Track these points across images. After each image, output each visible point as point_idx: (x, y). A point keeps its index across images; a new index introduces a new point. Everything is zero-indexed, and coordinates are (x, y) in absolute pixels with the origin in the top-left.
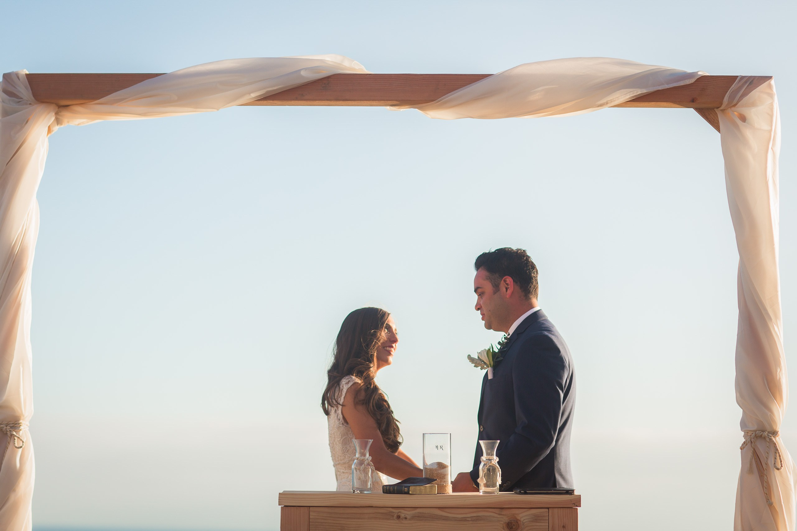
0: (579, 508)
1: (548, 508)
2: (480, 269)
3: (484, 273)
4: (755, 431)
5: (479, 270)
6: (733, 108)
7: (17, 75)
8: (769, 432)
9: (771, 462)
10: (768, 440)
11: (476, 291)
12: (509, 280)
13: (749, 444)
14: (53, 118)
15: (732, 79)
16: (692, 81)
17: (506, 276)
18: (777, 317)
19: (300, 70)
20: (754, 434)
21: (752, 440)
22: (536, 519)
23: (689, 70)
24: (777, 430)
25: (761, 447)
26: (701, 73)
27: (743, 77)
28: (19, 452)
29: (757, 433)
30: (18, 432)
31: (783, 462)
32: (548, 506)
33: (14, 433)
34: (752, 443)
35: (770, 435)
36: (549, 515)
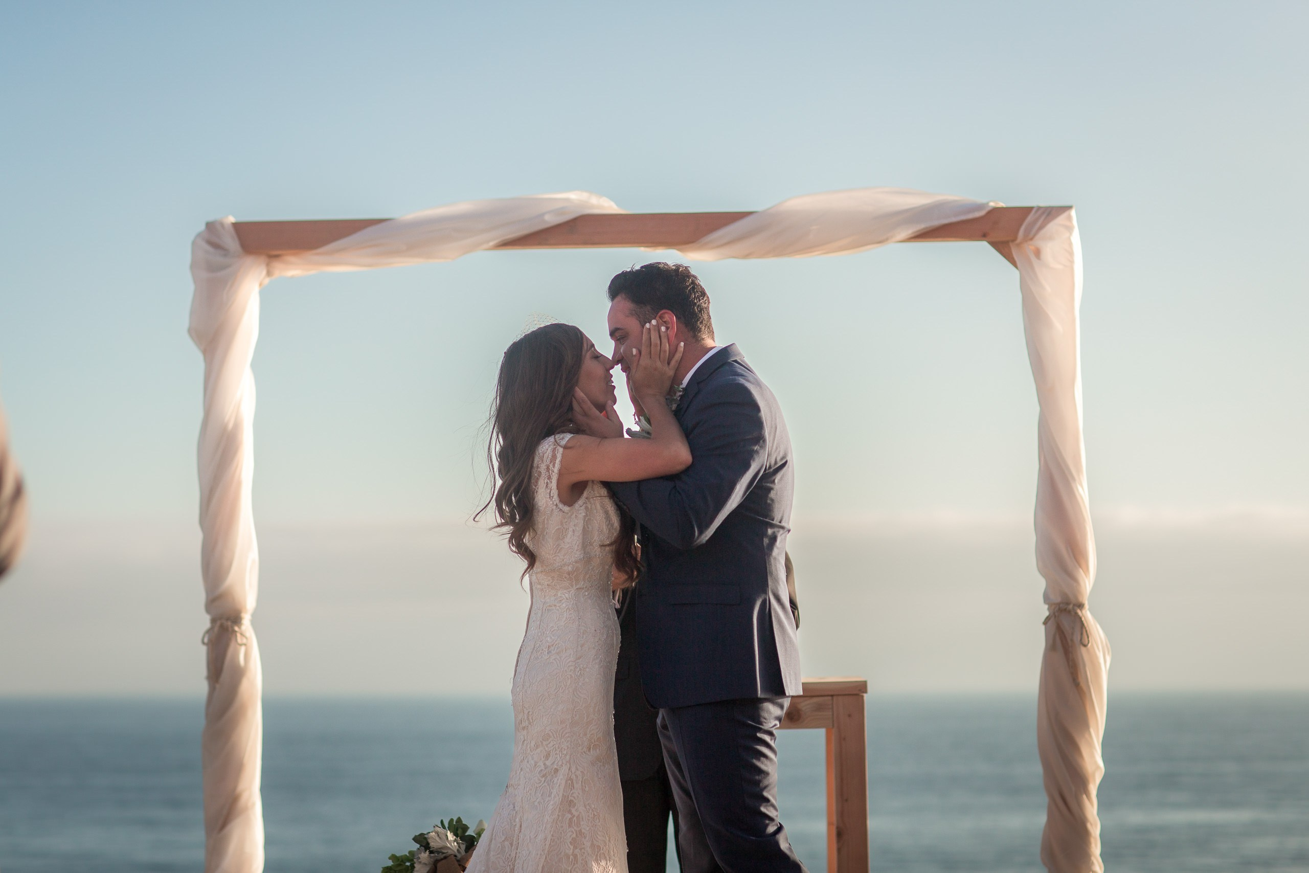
0: (865, 695)
1: (832, 696)
2: (619, 298)
3: (625, 304)
4: (1059, 604)
5: (616, 300)
6: (1031, 242)
7: (222, 225)
8: (1074, 605)
9: (1077, 638)
10: (1073, 613)
11: (612, 334)
12: (670, 316)
13: (1052, 619)
14: (264, 272)
15: (1027, 210)
16: (982, 213)
17: (662, 309)
18: (1079, 470)
19: (543, 214)
20: (1057, 608)
21: (1056, 614)
22: (819, 708)
23: (980, 200)
24: (1083, 602)
25: (1066, 623)
26: (992, 204)
27: (1039, 208)
28: (242, 650)
29: (1061, 605)
30: (240, 628)
31: (1090, 638)
32: (832, 693)
33: (236, 628)
34: (1055, 617)
35: (1076, 608)
36: (832, 704)
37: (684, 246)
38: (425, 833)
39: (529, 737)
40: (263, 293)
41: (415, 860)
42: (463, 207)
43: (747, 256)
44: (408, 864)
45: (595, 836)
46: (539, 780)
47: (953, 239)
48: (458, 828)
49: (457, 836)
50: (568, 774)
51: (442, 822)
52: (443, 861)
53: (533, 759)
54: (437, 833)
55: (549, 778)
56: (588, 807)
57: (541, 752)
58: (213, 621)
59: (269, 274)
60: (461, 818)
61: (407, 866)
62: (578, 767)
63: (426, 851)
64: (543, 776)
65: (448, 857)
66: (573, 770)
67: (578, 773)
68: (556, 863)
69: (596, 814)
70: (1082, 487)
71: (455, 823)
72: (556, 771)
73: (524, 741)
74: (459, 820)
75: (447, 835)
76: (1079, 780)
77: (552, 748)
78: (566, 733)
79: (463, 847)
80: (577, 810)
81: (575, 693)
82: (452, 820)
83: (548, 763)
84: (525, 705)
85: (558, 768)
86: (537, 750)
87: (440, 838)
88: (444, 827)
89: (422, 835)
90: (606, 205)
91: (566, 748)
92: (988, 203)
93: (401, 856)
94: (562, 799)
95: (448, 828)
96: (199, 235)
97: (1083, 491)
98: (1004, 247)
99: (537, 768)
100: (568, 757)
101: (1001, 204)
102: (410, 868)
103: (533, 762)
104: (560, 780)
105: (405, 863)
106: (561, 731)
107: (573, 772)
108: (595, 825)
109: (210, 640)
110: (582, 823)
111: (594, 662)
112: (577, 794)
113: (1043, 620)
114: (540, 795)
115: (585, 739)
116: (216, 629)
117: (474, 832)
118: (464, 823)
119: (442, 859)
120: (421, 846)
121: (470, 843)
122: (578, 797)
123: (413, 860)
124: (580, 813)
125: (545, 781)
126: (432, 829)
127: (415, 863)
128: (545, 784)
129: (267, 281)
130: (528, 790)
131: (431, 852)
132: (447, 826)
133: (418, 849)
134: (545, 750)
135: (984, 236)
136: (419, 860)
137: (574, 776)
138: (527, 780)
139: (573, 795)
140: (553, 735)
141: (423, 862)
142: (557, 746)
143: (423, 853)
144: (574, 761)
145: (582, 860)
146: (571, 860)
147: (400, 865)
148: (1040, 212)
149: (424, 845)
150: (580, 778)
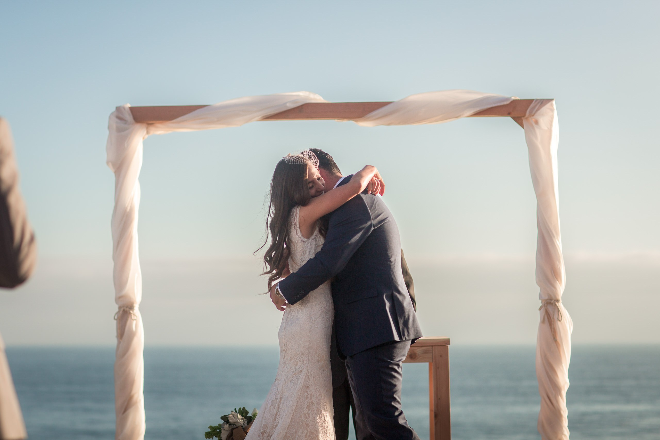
0: (449, 346)
1: (432, 346)
4: (547, 300)
7: (124, 108)
8: (555, 300)
9: (556, 317)
10: (554, 305)
13: (543, 307)
14: (145, 132)
15: (531, 101)
16: (508, 102)
18: (557, 234)
20: (546, 302)
21: (546, 305)
22: (426, 352)
23: (507, 95)
24: (559, 299)
25: (550, 309)
26: (513, 98)
27: (537, 100)
28: (134, 323)
29: (548, 301)
30: (133, 311)
31: (562, 317)
32: (432, 345)
33: (131, 312)
34: (545, 306)
35: (555, 302)
36: (432, 350)
37: (358, 119)
38: (227, 415)
39: (287, 355)
40: (145, 143)
41: (222, 429)
42: (245, 99)
43: (389, 124)
44: (218, 430)
45: (319, 405)
46: (292, 376)
47: (493, 116)
48: (243, 412)
49: (243, 417)
50: (307, 373)
51: (235, 409)
52: (236, 429)
53: (289, 366)
54: (233, 415)
55: (297, 375)
56: (316, 390)
57: (293, 362)
58: (120, 308)
59: (148, 133)
60: (245, 407)
61: (218, 431)
62: (312, 370)
63: (227, 424)
64: (295, 374)
65: (238, 427)
66: (309, 371)
67: (312, 373)
68: (299, 417)
69: (320, 394)
70: (559, 241)
71: (242, 410)
72: (301, 371)
73: (284, 357)
74: (244, 408)
75: (238, 416)
77: (299, 360)
78: (306, 353)
79: (246, 422)
80: (310, 391)
81: (310, 332)
82: (240, 408)
83: (297, 368)
84: (285, 339)
85: (302, 370)
86: (291, 361)
87: (234, 417)
88: (236, 412)
89: (225, 416)
90: (318, 98)
91: (306, 360)
92: (511, 98)
93: (215, 426)
94: (303, 385)
95: (238, 412)
96: (112, 114)
97: (559, 243)
98: (519, 120)
99: (291, 371)
100: (307, 365)
101: (518, 98)
102: (219, 432)
103: (289, 367)
104: (302, 376)
105: (217, 430)
106: (304, 351)
107: (309, 372)
108: (320, 400)
109: (118, 317)
110: (313, 398)
111: (319, 318)
112: (311, 383)
113: (539, 308)
114: (292, 384)
115: (315, 356)
116: (121, 312)
117: (251, 414)
118: (246, 410)
119: (235, 428)
120: (225, 421)
121: (250, 420)
122: (311, 385)
123: (220, 429)
124: (312, 393)
125: (295, 377)
126: (230, 413)
127: (221, 430)
128: (295, 378)
129: (147, 136)
130: (286, 381)
131: (230, 425)
132: (238, 411)
133: (223, 423)
134: (296, 361)
135: (509, 114)
136: (224, 429)
137: (310, 375)
138: (286, 376)
139: (308, 384)
140: (300, 353)
141: (226, 429)
142: (301, 359)
143: (225, 425)
144: (310, 367)
145: (313, 416)
146: (306, 416)
147: (214, 431)
148: (537, 102)
149: (226, 421)
150: (313, 375)
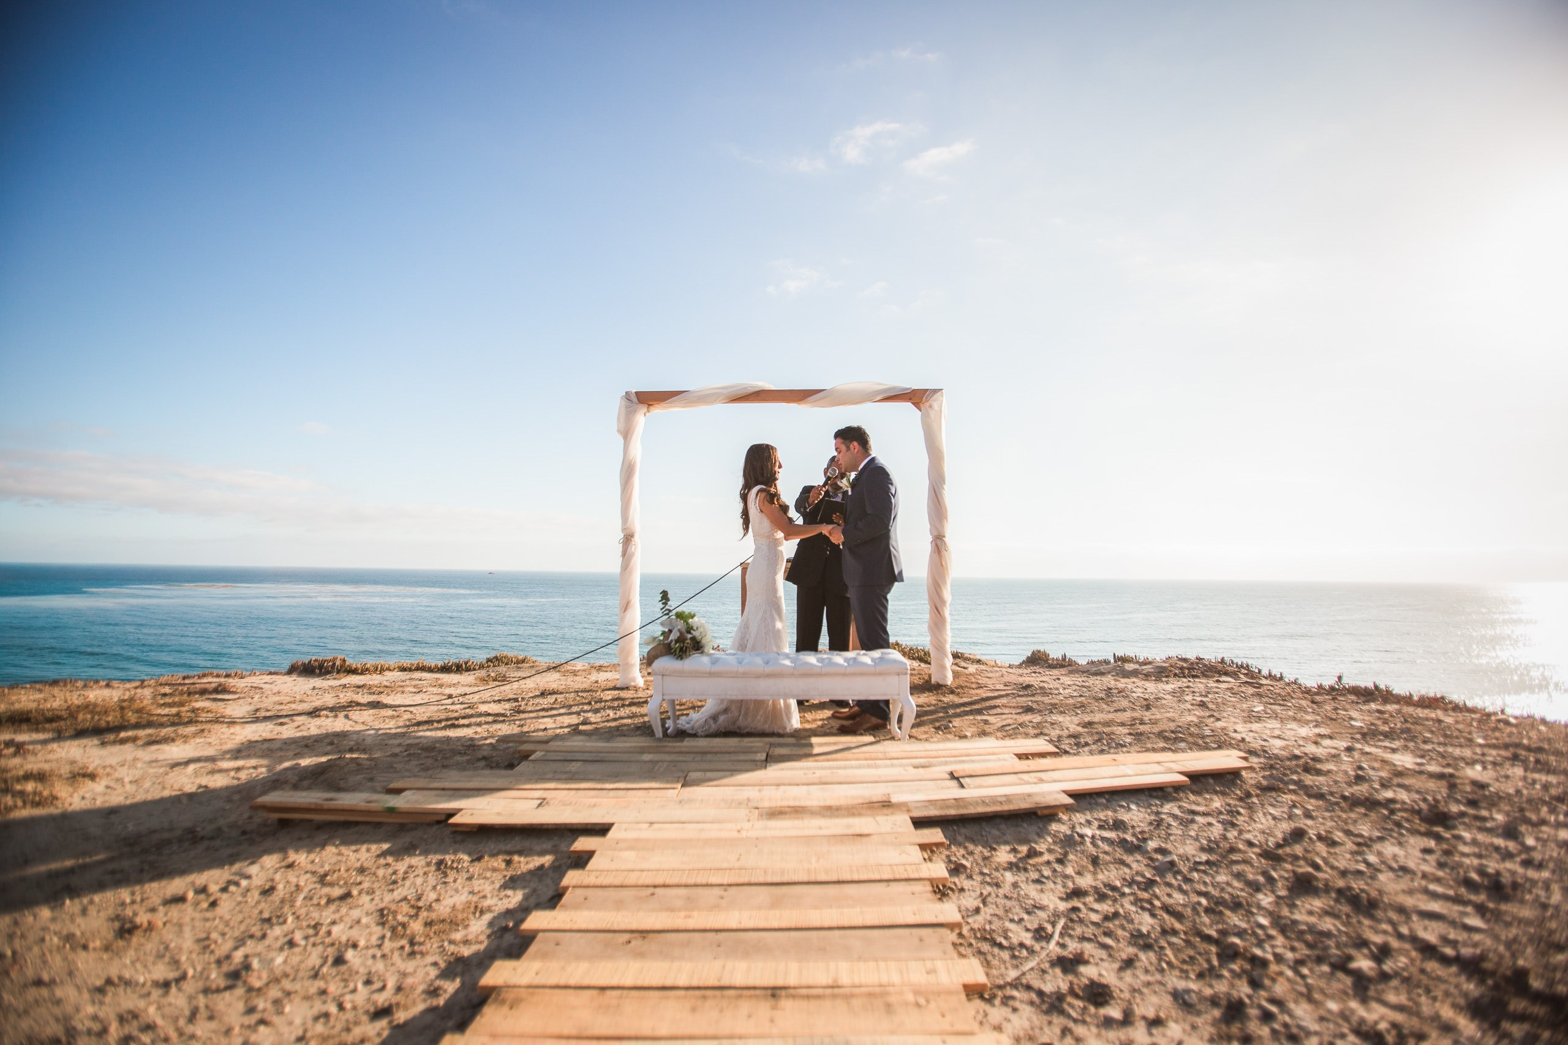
3: (840, 440)
5: (836, 439)
6: (926, 402)
11: (836, 450)
12: (855, 443)
14: (647, 411)
15: (926, 390)
16: (909, 391)
17: (852, 440)
25: (939, 542)
27: (930, 390)
28: (634, 547)
29: (938, 536)
43: (823, 407)
76: (943, 602)
